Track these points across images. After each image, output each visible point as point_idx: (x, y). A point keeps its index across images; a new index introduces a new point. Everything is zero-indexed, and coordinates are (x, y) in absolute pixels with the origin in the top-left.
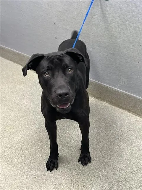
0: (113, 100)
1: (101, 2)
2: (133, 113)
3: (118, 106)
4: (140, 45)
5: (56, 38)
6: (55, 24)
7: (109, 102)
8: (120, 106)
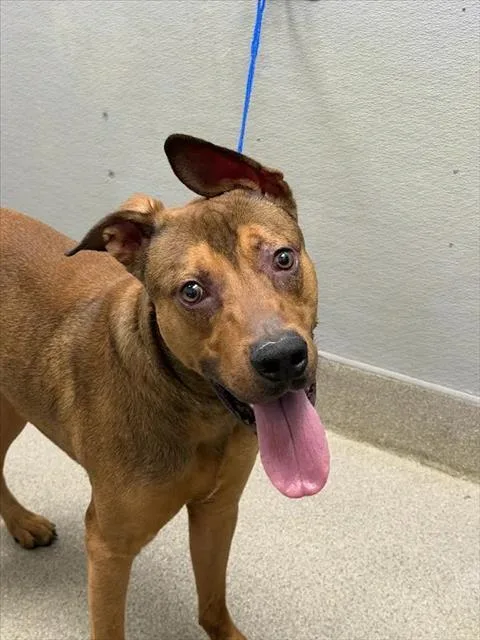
0: (354, 413)
1: (289, 11)
2: (441, 463)
3: (377, 440)
4: (455, 172)
5: (111, 174)
6: (105, 115)
7: (338, 425)
8: (382, 440)
